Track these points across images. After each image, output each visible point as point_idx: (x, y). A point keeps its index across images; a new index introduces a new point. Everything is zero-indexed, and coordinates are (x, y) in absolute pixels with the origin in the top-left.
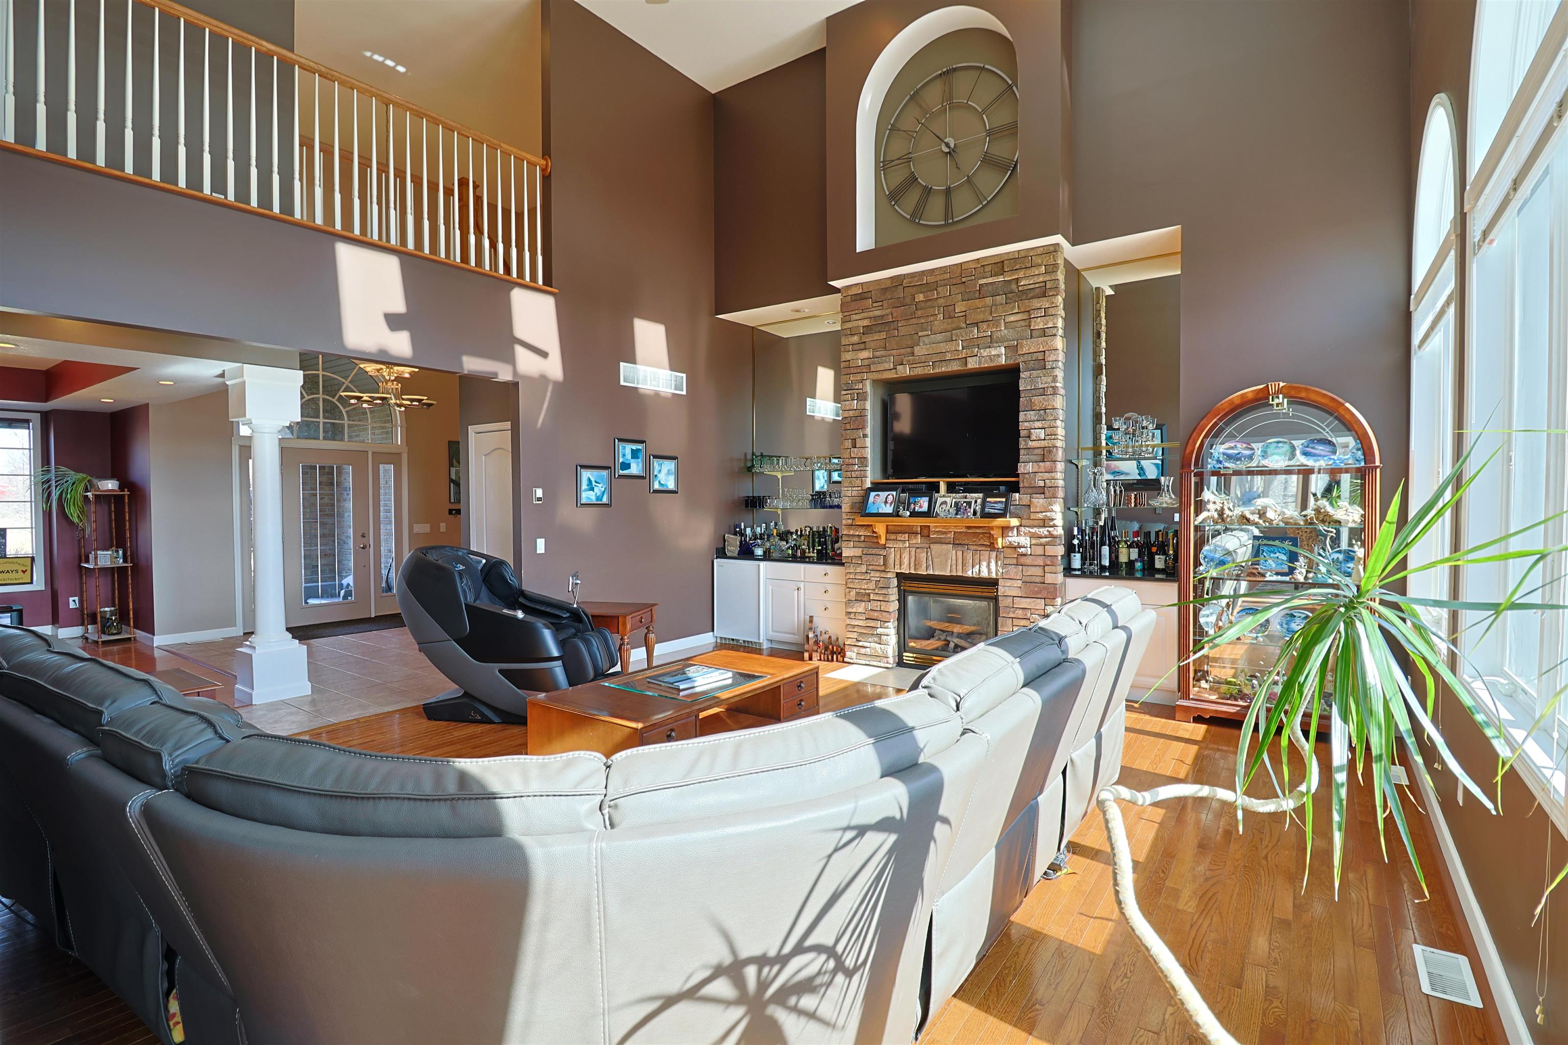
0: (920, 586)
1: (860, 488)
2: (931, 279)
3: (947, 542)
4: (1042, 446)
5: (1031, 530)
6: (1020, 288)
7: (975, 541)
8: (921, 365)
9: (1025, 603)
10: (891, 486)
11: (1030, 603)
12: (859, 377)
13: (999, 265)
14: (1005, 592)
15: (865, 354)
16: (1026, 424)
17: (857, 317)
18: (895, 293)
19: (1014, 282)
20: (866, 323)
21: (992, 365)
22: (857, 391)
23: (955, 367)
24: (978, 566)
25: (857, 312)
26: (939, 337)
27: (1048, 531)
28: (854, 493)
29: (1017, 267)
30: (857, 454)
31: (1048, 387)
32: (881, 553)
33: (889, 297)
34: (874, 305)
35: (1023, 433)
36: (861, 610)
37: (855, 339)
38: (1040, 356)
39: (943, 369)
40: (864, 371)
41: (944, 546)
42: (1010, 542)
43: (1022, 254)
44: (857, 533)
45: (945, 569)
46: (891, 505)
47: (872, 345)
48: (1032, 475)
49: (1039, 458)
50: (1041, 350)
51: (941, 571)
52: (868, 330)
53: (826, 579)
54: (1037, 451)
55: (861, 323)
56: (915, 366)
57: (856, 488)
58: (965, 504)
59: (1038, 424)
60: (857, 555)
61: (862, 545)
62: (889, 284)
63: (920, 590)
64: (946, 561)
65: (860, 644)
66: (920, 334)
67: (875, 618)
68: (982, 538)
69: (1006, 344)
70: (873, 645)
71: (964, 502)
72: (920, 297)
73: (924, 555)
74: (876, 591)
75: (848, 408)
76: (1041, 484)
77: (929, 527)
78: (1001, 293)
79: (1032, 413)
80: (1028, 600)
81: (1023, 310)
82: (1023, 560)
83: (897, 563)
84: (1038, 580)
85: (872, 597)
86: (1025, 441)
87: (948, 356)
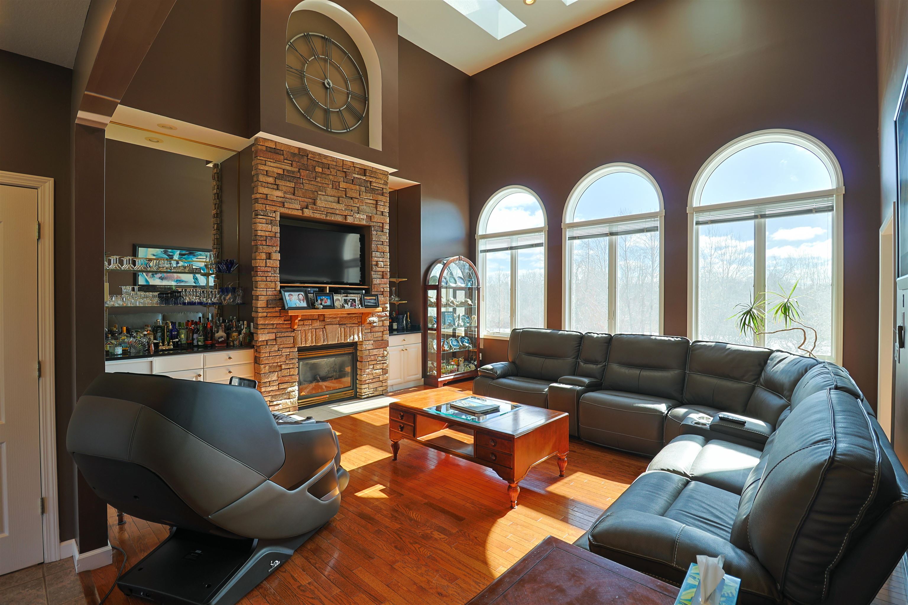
0: (307, 354)
1: (273, 289)
2: (324, 161)
3: (335, 323)
4: (383, 271)
5: (378, 314)
6: (372, 187)
7: (350, 322)
8: (320, 212)
9: (375, 352)
10: (294, 289)
11: (377, 352)
12: (274, 208)
13: (364, 171)
14: (366, 348)
15: (279, 193)
16: (376, 258)
17: (272, 164)
18: (302, 160)
19: (369, 182)
20: (281, 172)
21: (359, 223)
22: (272, 218)
23: (339, 219)
24: (352, 336)
25: (272, 160)
26: (331, 199)
27: (385, 314)
28: (269, 293)
29: (373, 176)
30: (272, 264)
31: (385, 241)
32: (291, 335)
33: (297, 161)
34: (286, 161)
35: (374, 263)
36: (275, 378)
37: (271, 180)
38: (381, 225)
39: (332, 218)
40: (278, 205)
41: (334, 326)
42: (370, 321)
43: (374, 170)
44: (272, 323)
45: (335, 341)
46: (304, 302)
47: (284, 188)
48: (378, 285)
49: (380, 277)
50: (382, 222)
51: (332, 341)
52: (280, 177)
53: (230, 362)
54: (379, 273)
55: (276, 170)
56: (316, 212)
57: (271, 289)
58: (351, 300)
59: (381, 259)
60: (271, 338)
61: (275, 331)
62: (296, 151)
63: (307, 356)
64: (336, 335)
65: (275, 403)
66: (319, 193)
67: (285, 382)
68: (354, 319)
69: (367, 214)
70: (283, 401)
71: (350, 299)
72: (320, 170)
73: (321, 333)
74: (287, 362)
75: (264, 229)
76: (382, 290)
77: (324, 315)
78: (363, 186)
79: (378, 253)
80: (376, 350)
81: (374, 199)
82: (374, 329)
83: (304, 340)
84: (380, 339)
85: (283, 367)
86: (375, 267)
87: (338, 212)
